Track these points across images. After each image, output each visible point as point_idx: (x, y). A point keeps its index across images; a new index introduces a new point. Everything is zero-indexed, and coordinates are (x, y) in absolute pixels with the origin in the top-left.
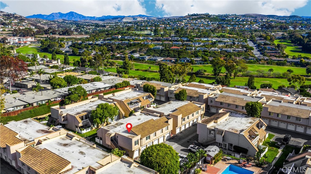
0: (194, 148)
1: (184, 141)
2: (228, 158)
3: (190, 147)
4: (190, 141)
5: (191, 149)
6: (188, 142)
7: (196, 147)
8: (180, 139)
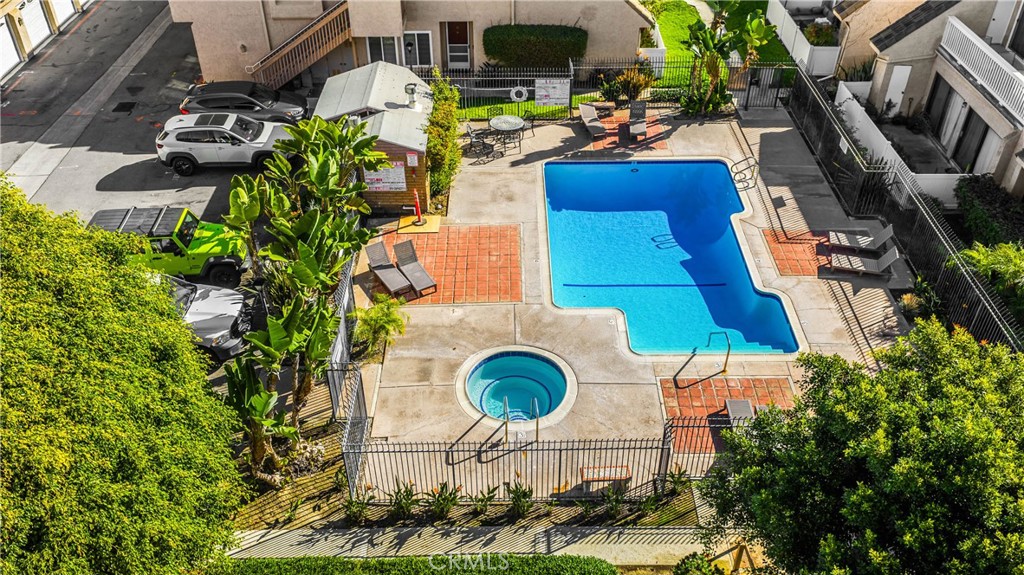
0: (211, 137)
1: (83, 110)
2: (505, 127)
3: (171, 139)
4: (141, 97)
5: (184, 147)
6: (125, 107)
7: (221, 120)
8: (45, 108)
